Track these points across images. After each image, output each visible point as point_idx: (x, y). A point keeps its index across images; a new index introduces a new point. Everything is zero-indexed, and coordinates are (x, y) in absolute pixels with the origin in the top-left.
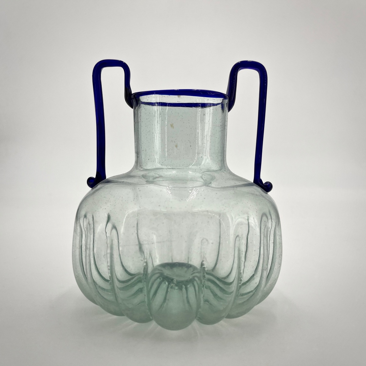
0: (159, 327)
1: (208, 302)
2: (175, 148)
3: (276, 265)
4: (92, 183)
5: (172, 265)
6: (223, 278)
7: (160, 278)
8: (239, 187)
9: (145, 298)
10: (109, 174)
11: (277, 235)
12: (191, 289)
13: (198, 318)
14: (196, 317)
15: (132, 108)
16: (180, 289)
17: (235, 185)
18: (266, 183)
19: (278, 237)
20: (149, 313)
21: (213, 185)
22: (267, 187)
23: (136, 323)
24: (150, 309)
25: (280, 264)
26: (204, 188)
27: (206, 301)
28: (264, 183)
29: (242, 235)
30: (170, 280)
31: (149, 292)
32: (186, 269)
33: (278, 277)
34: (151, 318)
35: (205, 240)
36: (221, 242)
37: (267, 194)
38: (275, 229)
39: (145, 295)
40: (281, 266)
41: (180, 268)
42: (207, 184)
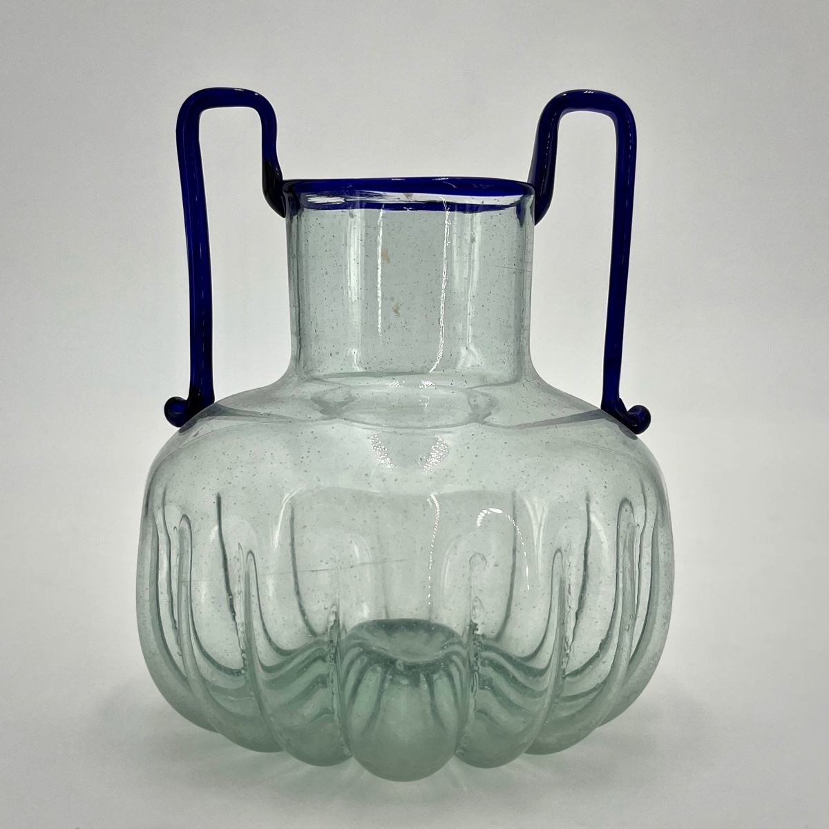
0: (366, 774)
1: (486, 714)
2: (393, 314)
3: (657, 620)
4: (179, 412)
5: (389, 627)
6: (522, 659)
7: (363, 657)
8: (561, 423)
9: (333, 700)
10: (222, 390)
11: (659, 544)
12: (441, 683)
13: (460, 751)
14: (456, 750)
15: (284, 217)
16: (416, 683)
17: (553, 417)
18: (635, 409)
19: (661, 549)
20: (342, 739)
21: (496, 419)
22: (637, 420)
23: (308, 767)
24: (345, 727)
25: (667, 618)
26: (473, 427)
27: (482, 713)
28: (628, 410)
29: (569, 544)
30: (388, 663)
31: (342, 686)
32: (426, 635)
33: (661, 651)
34: (346, 751)
35: (478, 558)
36: (517, 566)
37: (636, 438)
38: (655, 528)
39: (333, 694)
40: (668, 621)
41: (411, 634)
42: (479, 416)
